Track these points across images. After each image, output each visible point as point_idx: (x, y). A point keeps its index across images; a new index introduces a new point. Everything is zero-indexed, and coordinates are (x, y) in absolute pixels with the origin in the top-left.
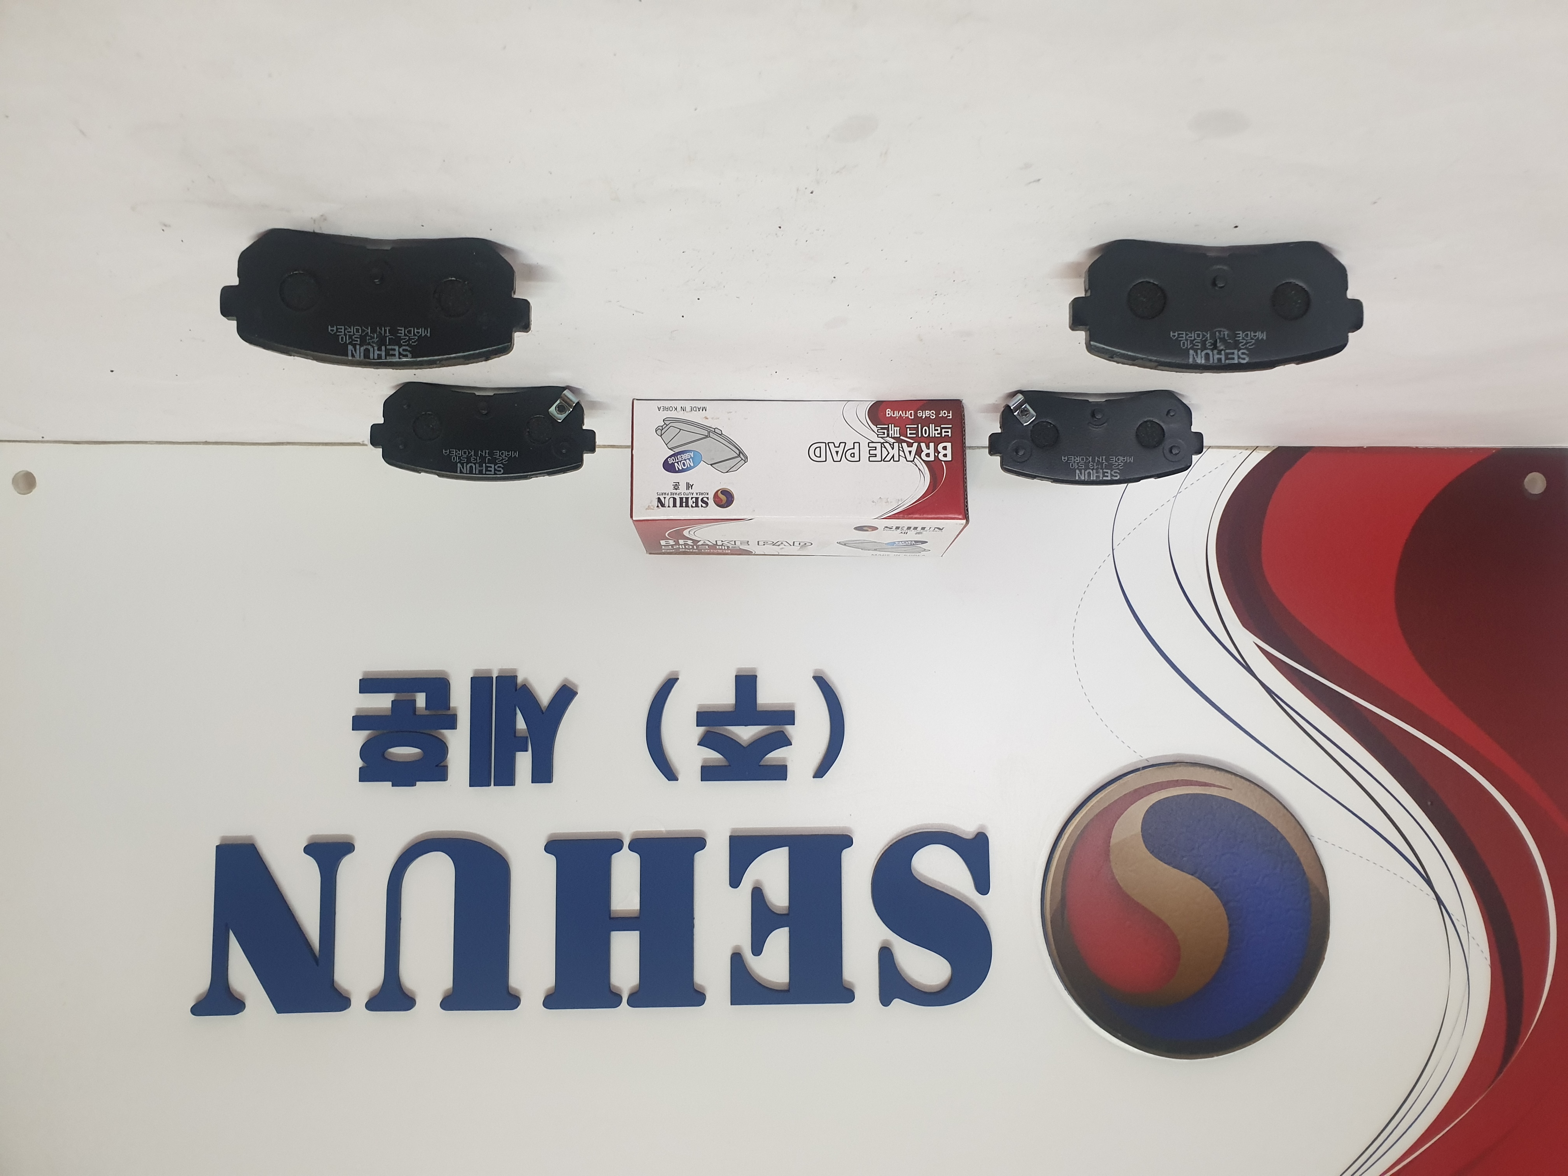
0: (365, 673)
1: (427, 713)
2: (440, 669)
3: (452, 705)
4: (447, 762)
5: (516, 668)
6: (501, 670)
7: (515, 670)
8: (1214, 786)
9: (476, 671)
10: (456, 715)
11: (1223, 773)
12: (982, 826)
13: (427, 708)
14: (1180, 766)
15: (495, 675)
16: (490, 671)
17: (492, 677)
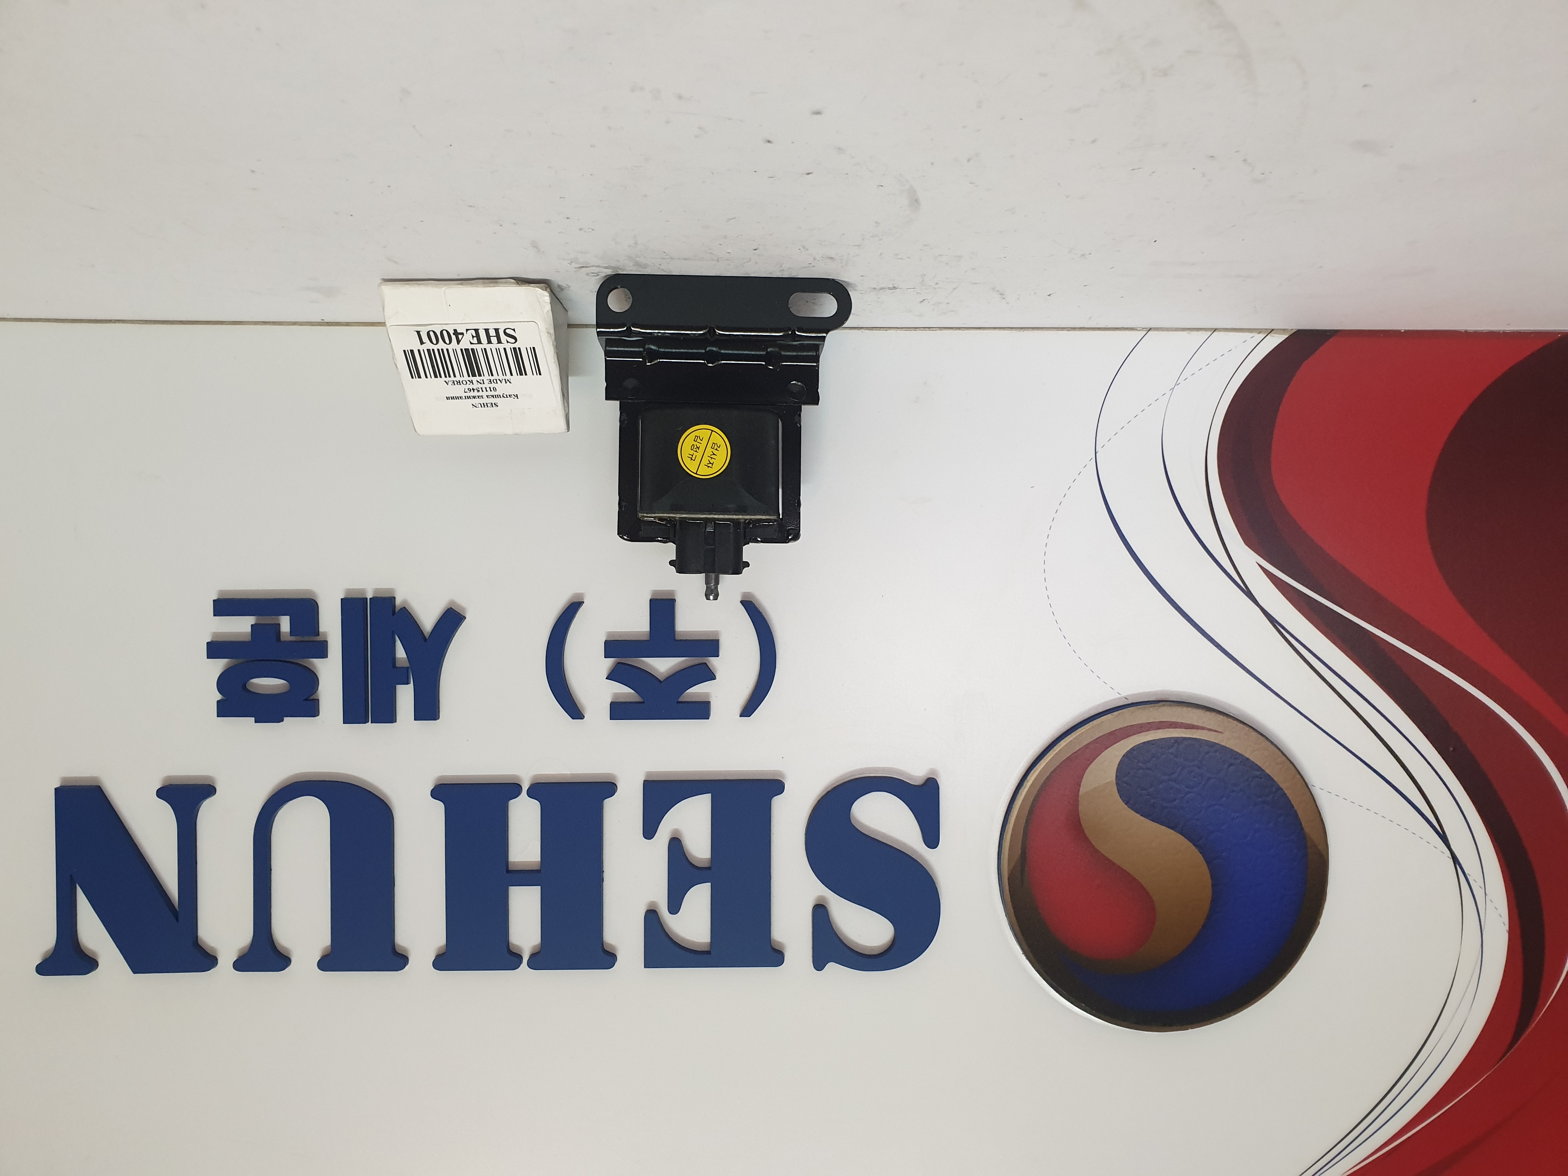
0: (221, 592)
1: (293, 638)
2: (308, 588)
3: (321, 629)
4: (318, 696)
5: (393, 587)
6: (376, 590)
7: (392, 590)
8: (1203, 728)
9: (348, 591)
10: (327, 642)
11: (1213, 714)
12: (933, 771)
13: (292, 632)
14: (1164, 705)
15: (369, 596)
16: (363, 591)
17: (367, 599)
